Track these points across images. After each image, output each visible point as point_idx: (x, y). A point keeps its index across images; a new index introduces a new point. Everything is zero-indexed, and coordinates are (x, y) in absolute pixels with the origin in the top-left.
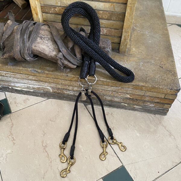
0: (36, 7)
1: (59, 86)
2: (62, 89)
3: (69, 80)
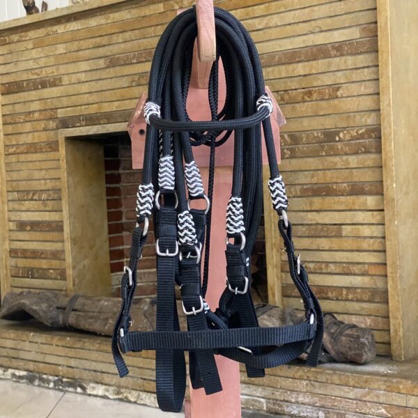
0: (274, 286)
1: (277, 393)
2: (281, 401)
3: (291, 378)
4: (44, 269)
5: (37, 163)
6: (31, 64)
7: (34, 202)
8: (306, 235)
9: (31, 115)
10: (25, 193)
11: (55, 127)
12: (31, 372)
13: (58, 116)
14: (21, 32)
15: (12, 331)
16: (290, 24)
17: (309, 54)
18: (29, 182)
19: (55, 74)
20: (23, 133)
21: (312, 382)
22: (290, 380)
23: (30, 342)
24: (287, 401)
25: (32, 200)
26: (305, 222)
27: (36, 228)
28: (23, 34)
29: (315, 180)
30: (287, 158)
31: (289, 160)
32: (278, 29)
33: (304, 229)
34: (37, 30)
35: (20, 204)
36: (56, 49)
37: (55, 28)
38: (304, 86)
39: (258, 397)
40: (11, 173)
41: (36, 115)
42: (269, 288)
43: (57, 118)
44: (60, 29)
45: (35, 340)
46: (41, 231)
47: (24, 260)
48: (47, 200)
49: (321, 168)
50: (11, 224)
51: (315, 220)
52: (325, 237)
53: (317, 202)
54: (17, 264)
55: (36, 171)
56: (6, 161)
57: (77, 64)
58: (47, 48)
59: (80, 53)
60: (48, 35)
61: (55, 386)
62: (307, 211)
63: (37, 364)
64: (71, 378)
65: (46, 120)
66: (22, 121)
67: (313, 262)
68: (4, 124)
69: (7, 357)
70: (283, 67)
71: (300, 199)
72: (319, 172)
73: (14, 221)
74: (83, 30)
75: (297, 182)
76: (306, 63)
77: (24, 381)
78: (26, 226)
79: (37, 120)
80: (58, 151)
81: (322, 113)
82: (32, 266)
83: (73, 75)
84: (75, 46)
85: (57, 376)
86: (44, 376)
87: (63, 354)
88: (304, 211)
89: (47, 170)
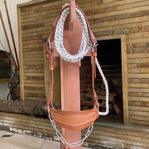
0: (125, 101)
1: (128, 142)
2: (130, 145)
3: (134, 136)
4: (37, 94)
5: (35, 55)
6: (33, 19)
7: (34, 69)
8: (138, 82)
9: (33, 38)
10: (30, 66)
11: (41, 42)
12: (33, 131)
13: (43, 38)
14: (30, 7)
15: (26, 116)
16: (133, 3)
17: (141, 14)
18: (32, 62)
19: (42, 22)
20: (29, 44)
21: (142, 138)
22: (133, 137)
23: (32, 120)
24: (132, 145)
25: (33, 68)
26: (138, 77)
27: (34, 79)
28: (30, 8)
29: (142, 62)
30: (131, 53)
31: (132, 54)
32: (129, 5)
33: (137, 80)
34: (36, 6)
35: (28, 70)
36: (42, 13)
37: (42, 6)
38: (138, 26)
39: (120, 143)
40: (25, 59)
41: (35, 37)
42: (123, 102)
43: (42, 38)
44: (44, 6)
45: (34, 120)
46: (36, 80)
47: (30, 90)
48: (38, 68)
49: (145, 57)
50: (25, 77)
51: (142, 77)
52: (146, 83)
53: (143, 70)
54: (27, 92)
55: (34, 58)
56: (23, 54)
57: (50, 18)
58: (39, 13)
59: (52, 15)
60: (39, 8)
61: (42, 137)
62: (139, 73)
63: (35, 128)
64: (48, 134)
65: (39, 39)
66: (29, 40)
67: (141, 92)
68: (22, 41)
69: (24, 126)
70: (130, 19)
71: (136, 69)
72: (144, 59)
73: (26, 76)
74: (53, 6)
75: (135, 62)
76: (140, 18)
77: (30, 135)
78: (30, 78)
79: (35, 39)
80: (43, 50)
81: (145, 37)
82: (33, 93)
83: (49, 23)
84: (50, 12)
85: (42, 133)
86: (38, 133)
87: (45, 125)
88: (137, 73)
89: (38, 57)
